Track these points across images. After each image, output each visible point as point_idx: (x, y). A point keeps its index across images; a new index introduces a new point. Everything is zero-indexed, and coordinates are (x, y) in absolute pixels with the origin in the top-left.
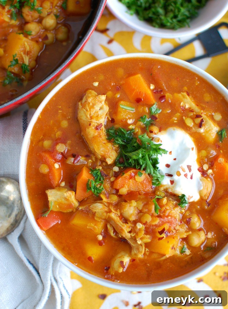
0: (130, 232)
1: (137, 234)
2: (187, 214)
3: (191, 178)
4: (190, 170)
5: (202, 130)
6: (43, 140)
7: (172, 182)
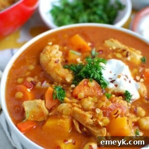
0: (92, 119)
1: (98, 118)
2: (133, 107)
3: (130, 82)
4: (128, 78)
5: (129, 58)
6: (17, 79)
7: (116, 86)
